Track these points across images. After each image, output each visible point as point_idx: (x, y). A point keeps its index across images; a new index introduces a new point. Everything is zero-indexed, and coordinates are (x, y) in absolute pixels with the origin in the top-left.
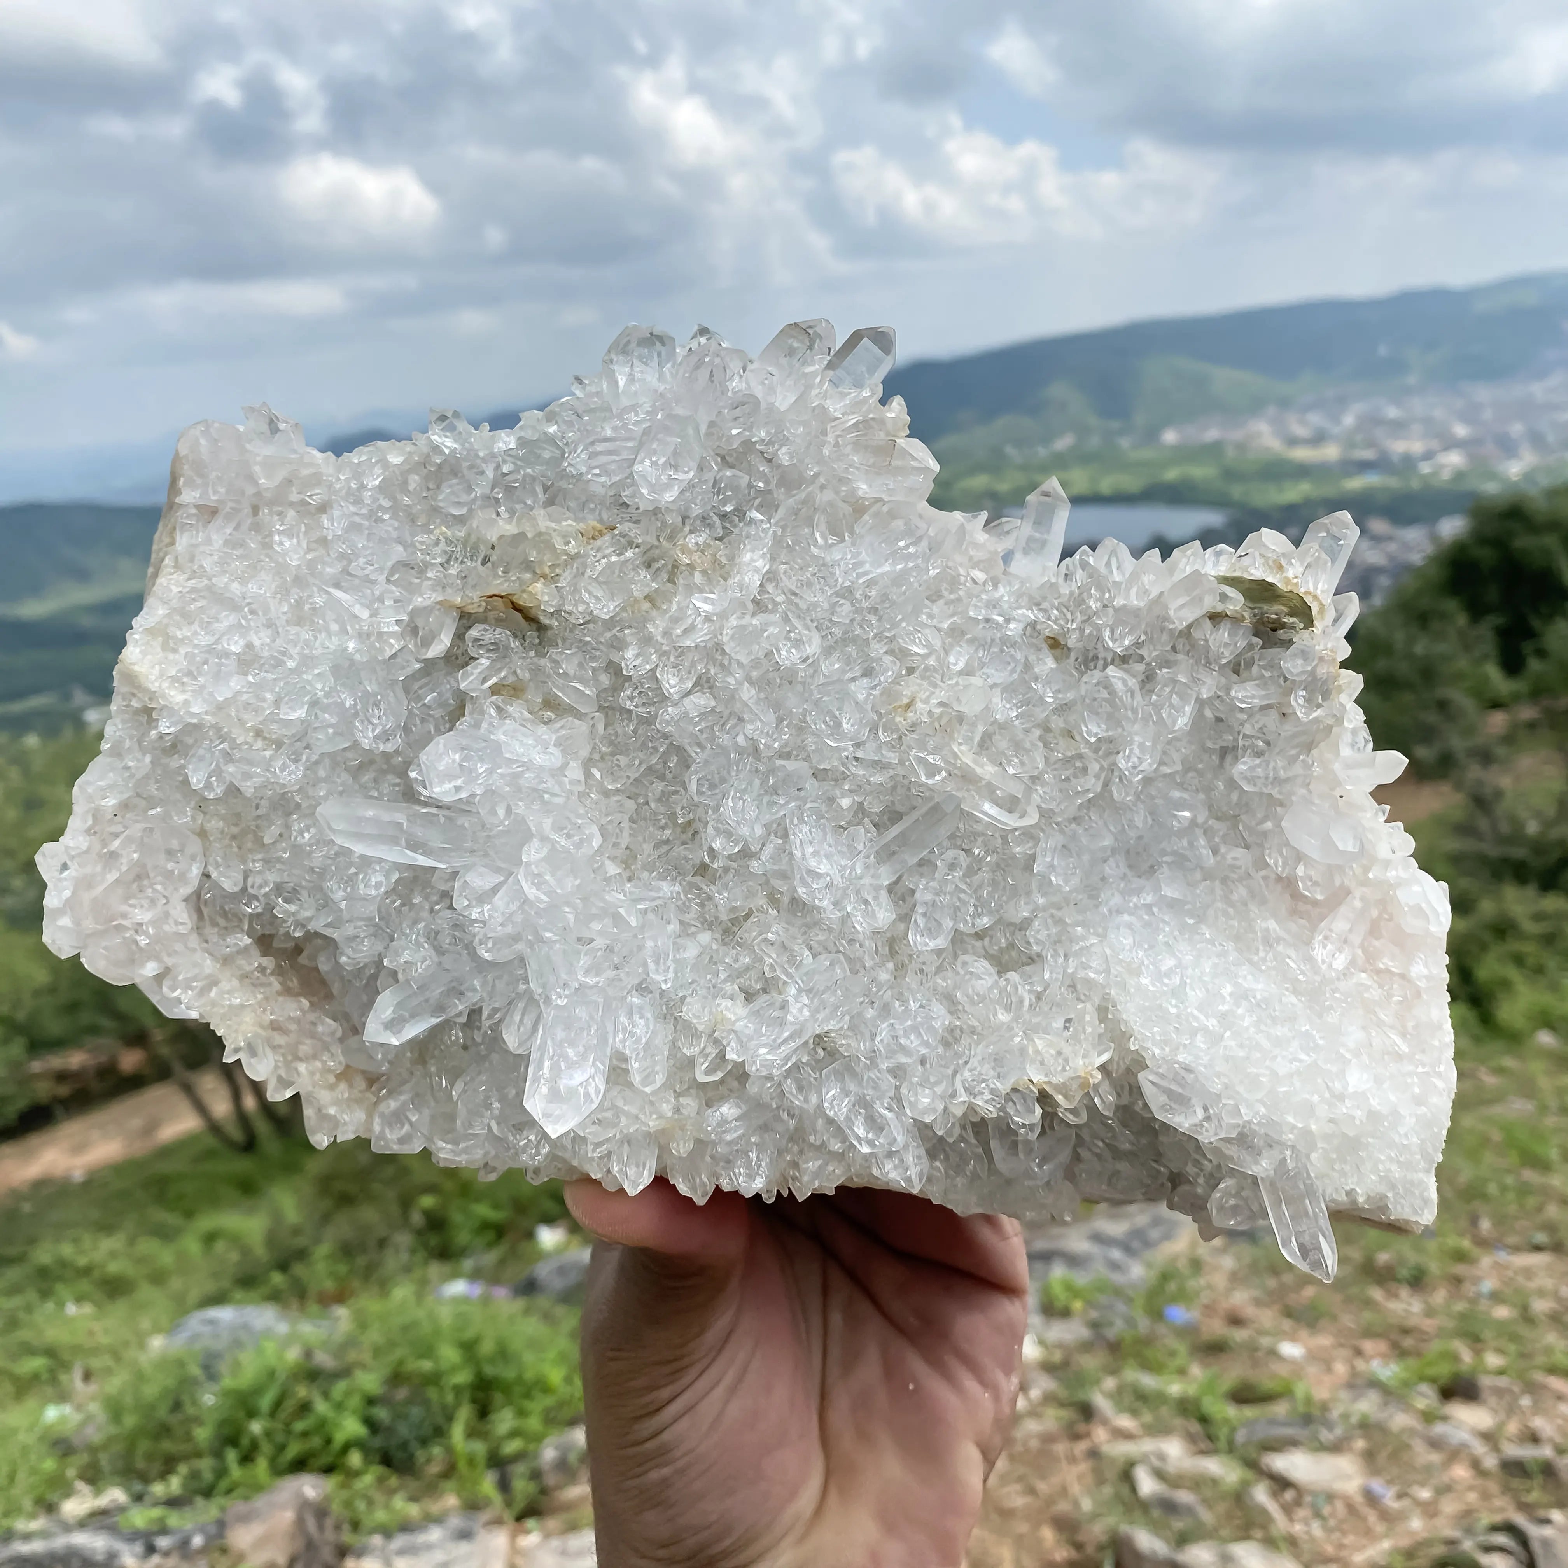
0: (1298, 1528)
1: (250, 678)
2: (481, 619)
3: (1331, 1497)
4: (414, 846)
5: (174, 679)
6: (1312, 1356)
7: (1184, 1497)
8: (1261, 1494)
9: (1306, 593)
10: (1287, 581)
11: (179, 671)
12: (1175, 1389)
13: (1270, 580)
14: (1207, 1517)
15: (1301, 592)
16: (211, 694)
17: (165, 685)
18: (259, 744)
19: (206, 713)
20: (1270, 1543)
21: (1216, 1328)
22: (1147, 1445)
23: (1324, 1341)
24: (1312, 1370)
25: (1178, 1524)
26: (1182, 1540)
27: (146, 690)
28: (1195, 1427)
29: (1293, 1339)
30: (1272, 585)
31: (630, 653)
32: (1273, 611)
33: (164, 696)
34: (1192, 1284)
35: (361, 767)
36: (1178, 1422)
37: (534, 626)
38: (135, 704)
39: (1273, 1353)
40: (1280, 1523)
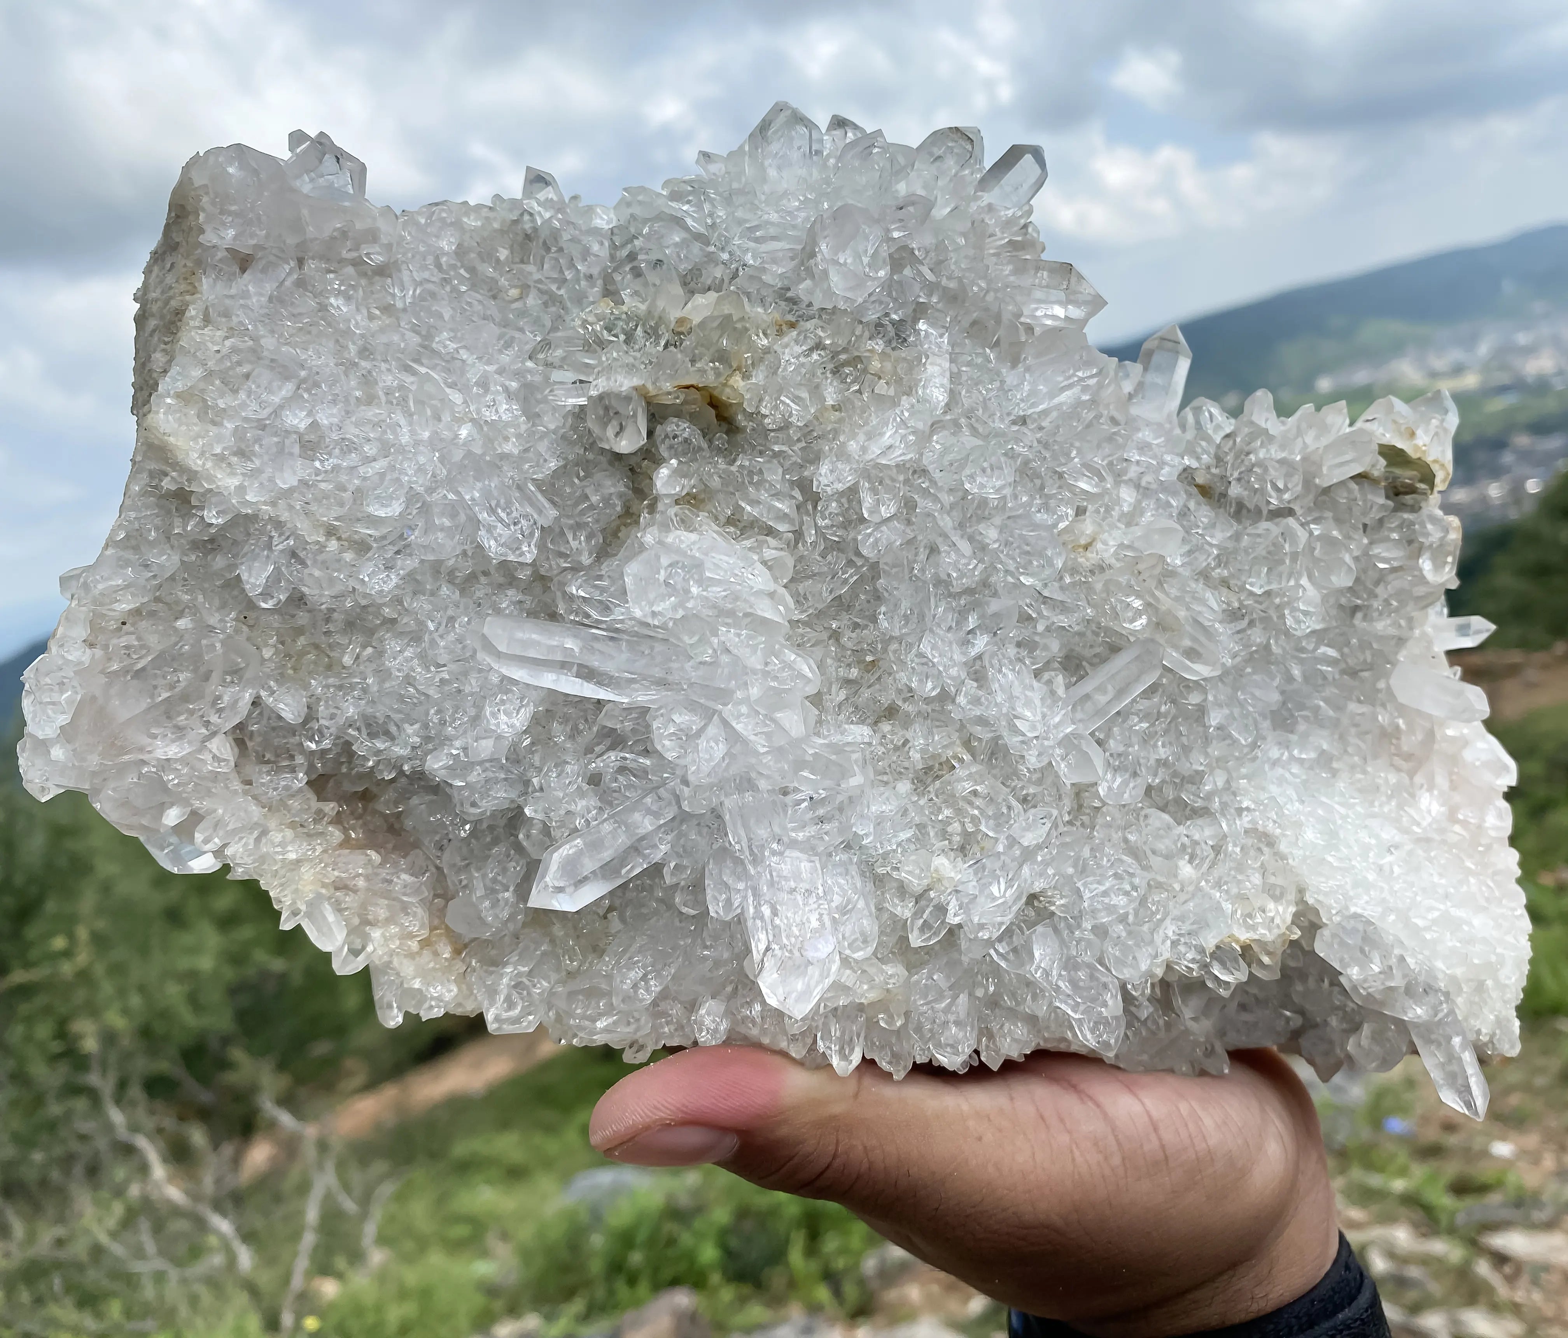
0: (1519, 1296)
1: (317, 464)
2: (678, 413)
3: (1546, 1268)
4: (587, 674)
5: (220, 459)
6: (1522, 1153)
7: (1414, 1272)
8: (1483, 1268)
9: (1435, 461)
10: (1417, 448)
11: (224, 449)
12: (1399, 1185)
13: (1400, 445)
14: (1435, 1288)
15: (1429, 459)
16: (271, 480)
17: (209, 465)
18: (333, 545)
19: (265, 503)
20: (1496, 1308)
21: (1432, 1134)
22: (1376, 1232)
23: (1532, 1140)
24: (1522, 1165)
25: (1412, 1295)
26: (1415, 1309)
27: (183, 469)
28: (1418, 1215)
29: (1503, 1139)
30: (1402, 450)
31: (824, 469)
32: (1406, 475)
33: (210, 479)
34: (1408, 1096)
35: (472, 577)
36: (1403, 1211)
37: (725, 426)
38: (167, 484)
39: (1485, 1154)
40: (1502, 1291)
